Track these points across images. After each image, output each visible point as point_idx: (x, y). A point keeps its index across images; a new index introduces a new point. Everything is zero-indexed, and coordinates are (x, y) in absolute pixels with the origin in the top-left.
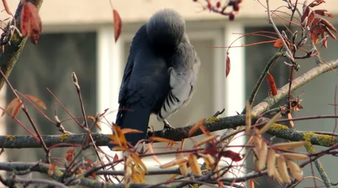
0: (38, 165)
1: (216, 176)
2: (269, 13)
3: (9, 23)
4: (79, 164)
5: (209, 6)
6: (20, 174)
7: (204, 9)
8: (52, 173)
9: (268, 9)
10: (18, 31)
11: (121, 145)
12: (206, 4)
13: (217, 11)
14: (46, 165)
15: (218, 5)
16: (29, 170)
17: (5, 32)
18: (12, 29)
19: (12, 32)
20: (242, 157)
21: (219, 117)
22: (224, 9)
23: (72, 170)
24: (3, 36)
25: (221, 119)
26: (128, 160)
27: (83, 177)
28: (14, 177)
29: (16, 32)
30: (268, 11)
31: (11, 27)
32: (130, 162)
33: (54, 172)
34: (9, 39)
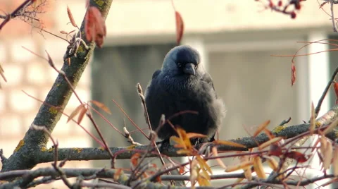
0: (103, 170)
1: (281, 177)
2: (333, 22)
3: (74, 36)
4: (144, 168)
5: (271, 6)
6: (86, 179)
7: (266, 8)
8: (118, 178)
9: (333, 17)
10: (84, 43)
11: (186, 148)
12: (267, 3)
13: (278, 11)
14: (112, 170)
15: (280, 4)
16: (95, 175)
17: (71, 44)
18: (78, 41)
19: (78, 45)
20: (307, 158)
21: (285, 126)
22: (286, 7)
23: (137, 174)
24: (69, 48)
25: (287, 129)
26: (193, 163)
27: (148, 181)
28: (81, 181)
29: (81, 44)
30: (333, 19)
31: (77, 39)
32: (195, 165)
33: (120, 177)
34: (74, 51)
